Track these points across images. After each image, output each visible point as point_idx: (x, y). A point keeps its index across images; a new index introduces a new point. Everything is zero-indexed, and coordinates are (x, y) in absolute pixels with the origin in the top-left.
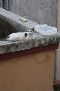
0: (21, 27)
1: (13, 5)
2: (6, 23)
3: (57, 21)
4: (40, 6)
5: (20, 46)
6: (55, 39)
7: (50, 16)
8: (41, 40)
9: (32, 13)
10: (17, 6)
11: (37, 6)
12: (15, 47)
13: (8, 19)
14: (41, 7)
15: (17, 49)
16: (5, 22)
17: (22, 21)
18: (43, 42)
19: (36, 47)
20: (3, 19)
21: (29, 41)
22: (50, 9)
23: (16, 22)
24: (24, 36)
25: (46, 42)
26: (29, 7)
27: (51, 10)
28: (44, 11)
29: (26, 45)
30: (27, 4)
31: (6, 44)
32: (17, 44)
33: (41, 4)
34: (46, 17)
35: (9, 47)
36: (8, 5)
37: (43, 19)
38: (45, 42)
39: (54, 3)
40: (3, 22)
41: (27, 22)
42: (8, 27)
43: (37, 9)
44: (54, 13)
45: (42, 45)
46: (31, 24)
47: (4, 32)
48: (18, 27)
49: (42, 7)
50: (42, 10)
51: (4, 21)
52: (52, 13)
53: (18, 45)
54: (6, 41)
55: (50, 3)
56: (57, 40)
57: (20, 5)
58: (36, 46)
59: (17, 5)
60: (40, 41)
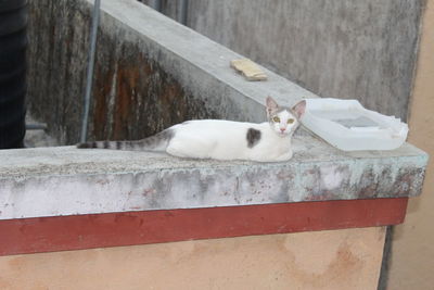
0: (231, 102)
1: (205, 9)
2: (164, 75)
3: (408, 102)
4: (335, 22)
5: (216, 187)
6: (394, 176)
7: (376, 74)
8: (323, 170)
9: (293, 53)
10: (227, 16)
11: (321, 26)
12: (195, 188)
13: (177, 60)
14: (338, 28)
15: (203, 198)
16: (157, 75)
17: (240, 72)
18: (331, 181)
19: (296, 199)
20: (151, 56)
21: (263, 167)
22: (379, 45)
23: (214, 78)
24: (246, 142)
25: (348, 184)
26: (283, 25)
27: (387, 48)
28: (351, 51)
29: (245, 185)
30: (274, 12)
31: (152, 167)
32: (204, 173)
33: (342, 14)
34: (359, 80)
35: (165, 182)
36: (181, 8)
37: (342, 85)
38: (342, 183)
39: (403, 16)
40: (149, 72)
41: (264, 80)
42: (172, 97)
43: (317, 38)
44: (399, 64)
45: (325, 191)
46: (282, 91)
47: (150, 118)
48: (218, 103)
49: (344, 28)
50: (340, 44)
51: (157, 67)
52: (391, 62)
53: (210, 180)
54: (152, 155)
55: (384, 16)
56: (400, 178)
57: (237, 13)
58: (297, 196)
59: (227, 12)
60: (319, 172)
